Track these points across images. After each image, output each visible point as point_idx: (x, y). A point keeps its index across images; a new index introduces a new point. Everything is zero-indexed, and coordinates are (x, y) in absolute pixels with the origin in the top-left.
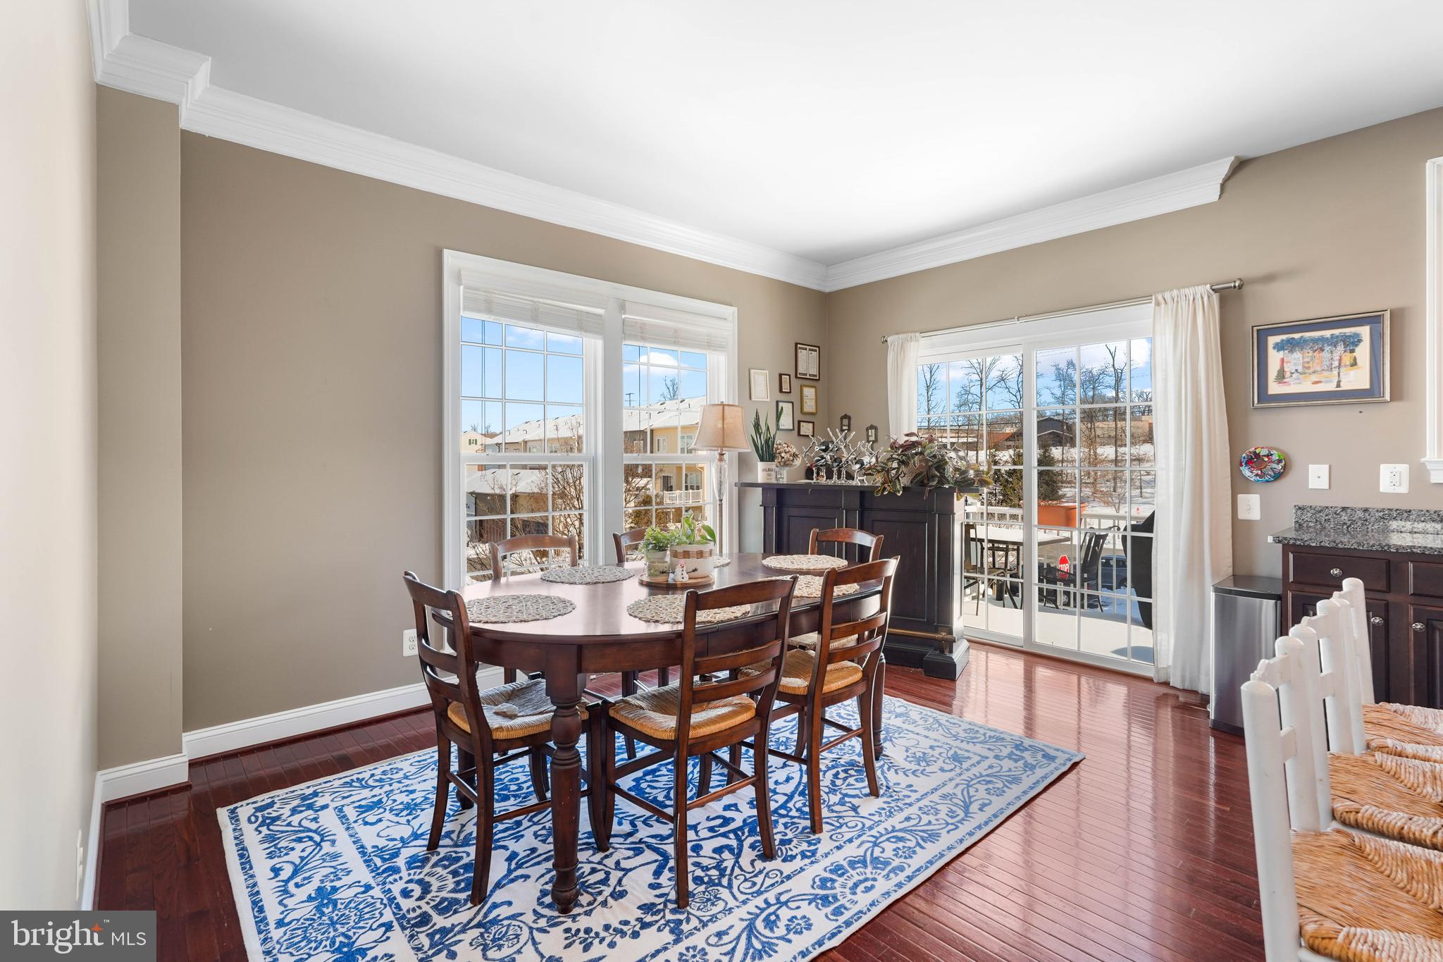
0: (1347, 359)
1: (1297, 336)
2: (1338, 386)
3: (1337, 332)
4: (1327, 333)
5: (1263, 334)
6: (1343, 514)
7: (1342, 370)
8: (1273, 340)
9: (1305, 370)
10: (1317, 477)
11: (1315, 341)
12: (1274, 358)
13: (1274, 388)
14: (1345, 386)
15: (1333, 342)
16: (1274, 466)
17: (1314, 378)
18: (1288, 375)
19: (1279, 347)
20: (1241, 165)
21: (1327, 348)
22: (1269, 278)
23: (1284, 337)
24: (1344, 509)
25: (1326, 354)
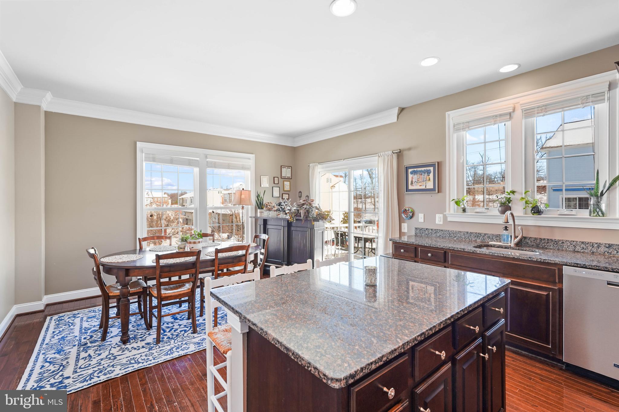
0: (428, 179)
1: (415, 169)
2: (426, 187)
3: (425, 169)
4: (423, 169)
5: (407, 169)
6: (426, 231)
7: (427, 181)
8: (410, 170)
9: (418, 182)
10: (420, 217)
11: (420, 171)
12: (410, 176)
13: (410, 187)
14: (427, 188)
15: (424, 172)
16: (410, 214)
17: (420, 184)
18: (413, 183)
19: (412, 173)
20: (402, 110)
21: (423, 174)
22: (409, 149)
23: (413, 170)
24: (427, 229)
25: (423, 176)
